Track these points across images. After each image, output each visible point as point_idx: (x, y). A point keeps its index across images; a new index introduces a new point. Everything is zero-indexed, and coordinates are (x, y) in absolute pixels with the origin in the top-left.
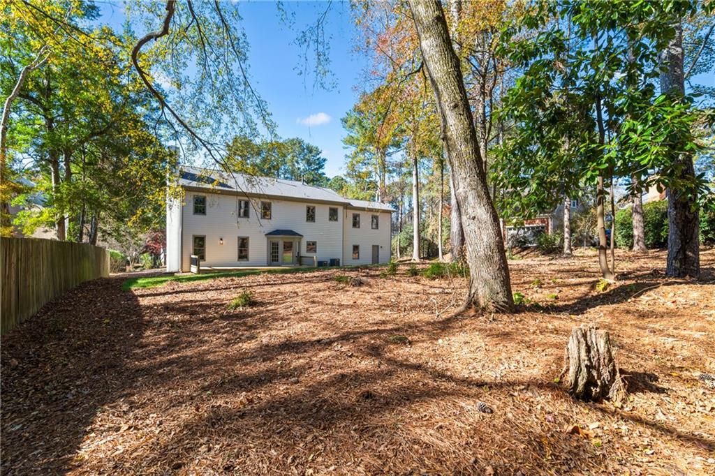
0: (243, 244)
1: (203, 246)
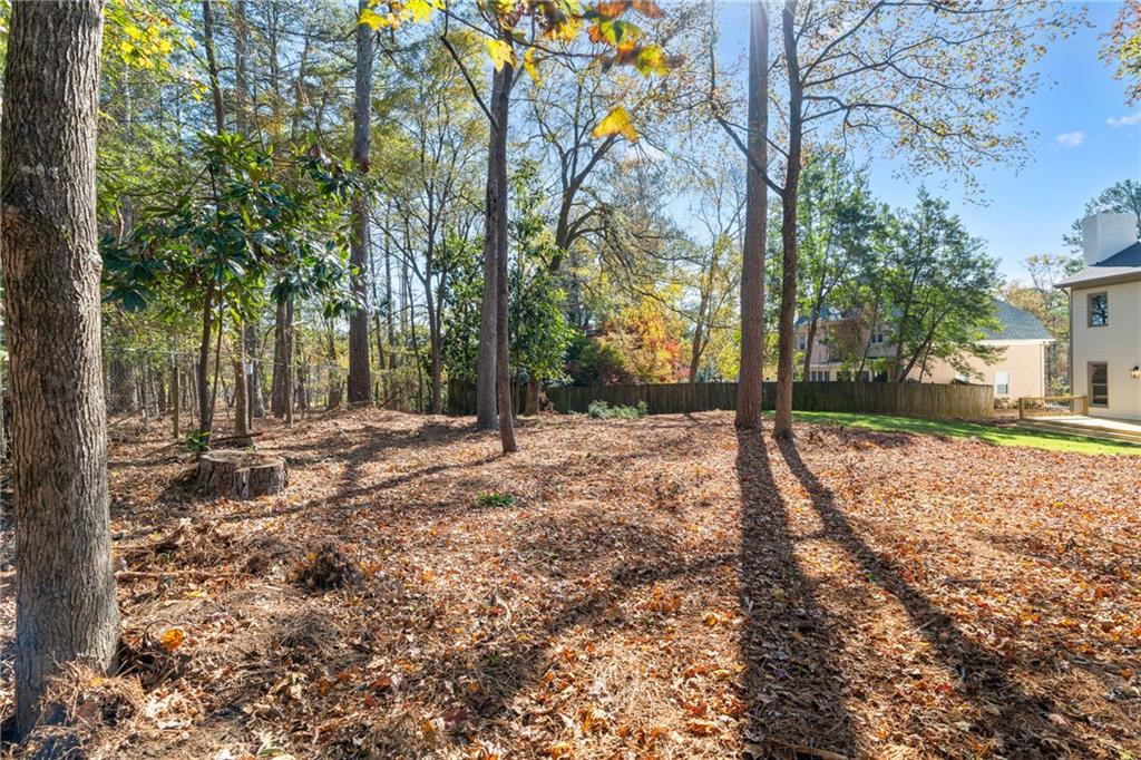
1: (1105, 381)
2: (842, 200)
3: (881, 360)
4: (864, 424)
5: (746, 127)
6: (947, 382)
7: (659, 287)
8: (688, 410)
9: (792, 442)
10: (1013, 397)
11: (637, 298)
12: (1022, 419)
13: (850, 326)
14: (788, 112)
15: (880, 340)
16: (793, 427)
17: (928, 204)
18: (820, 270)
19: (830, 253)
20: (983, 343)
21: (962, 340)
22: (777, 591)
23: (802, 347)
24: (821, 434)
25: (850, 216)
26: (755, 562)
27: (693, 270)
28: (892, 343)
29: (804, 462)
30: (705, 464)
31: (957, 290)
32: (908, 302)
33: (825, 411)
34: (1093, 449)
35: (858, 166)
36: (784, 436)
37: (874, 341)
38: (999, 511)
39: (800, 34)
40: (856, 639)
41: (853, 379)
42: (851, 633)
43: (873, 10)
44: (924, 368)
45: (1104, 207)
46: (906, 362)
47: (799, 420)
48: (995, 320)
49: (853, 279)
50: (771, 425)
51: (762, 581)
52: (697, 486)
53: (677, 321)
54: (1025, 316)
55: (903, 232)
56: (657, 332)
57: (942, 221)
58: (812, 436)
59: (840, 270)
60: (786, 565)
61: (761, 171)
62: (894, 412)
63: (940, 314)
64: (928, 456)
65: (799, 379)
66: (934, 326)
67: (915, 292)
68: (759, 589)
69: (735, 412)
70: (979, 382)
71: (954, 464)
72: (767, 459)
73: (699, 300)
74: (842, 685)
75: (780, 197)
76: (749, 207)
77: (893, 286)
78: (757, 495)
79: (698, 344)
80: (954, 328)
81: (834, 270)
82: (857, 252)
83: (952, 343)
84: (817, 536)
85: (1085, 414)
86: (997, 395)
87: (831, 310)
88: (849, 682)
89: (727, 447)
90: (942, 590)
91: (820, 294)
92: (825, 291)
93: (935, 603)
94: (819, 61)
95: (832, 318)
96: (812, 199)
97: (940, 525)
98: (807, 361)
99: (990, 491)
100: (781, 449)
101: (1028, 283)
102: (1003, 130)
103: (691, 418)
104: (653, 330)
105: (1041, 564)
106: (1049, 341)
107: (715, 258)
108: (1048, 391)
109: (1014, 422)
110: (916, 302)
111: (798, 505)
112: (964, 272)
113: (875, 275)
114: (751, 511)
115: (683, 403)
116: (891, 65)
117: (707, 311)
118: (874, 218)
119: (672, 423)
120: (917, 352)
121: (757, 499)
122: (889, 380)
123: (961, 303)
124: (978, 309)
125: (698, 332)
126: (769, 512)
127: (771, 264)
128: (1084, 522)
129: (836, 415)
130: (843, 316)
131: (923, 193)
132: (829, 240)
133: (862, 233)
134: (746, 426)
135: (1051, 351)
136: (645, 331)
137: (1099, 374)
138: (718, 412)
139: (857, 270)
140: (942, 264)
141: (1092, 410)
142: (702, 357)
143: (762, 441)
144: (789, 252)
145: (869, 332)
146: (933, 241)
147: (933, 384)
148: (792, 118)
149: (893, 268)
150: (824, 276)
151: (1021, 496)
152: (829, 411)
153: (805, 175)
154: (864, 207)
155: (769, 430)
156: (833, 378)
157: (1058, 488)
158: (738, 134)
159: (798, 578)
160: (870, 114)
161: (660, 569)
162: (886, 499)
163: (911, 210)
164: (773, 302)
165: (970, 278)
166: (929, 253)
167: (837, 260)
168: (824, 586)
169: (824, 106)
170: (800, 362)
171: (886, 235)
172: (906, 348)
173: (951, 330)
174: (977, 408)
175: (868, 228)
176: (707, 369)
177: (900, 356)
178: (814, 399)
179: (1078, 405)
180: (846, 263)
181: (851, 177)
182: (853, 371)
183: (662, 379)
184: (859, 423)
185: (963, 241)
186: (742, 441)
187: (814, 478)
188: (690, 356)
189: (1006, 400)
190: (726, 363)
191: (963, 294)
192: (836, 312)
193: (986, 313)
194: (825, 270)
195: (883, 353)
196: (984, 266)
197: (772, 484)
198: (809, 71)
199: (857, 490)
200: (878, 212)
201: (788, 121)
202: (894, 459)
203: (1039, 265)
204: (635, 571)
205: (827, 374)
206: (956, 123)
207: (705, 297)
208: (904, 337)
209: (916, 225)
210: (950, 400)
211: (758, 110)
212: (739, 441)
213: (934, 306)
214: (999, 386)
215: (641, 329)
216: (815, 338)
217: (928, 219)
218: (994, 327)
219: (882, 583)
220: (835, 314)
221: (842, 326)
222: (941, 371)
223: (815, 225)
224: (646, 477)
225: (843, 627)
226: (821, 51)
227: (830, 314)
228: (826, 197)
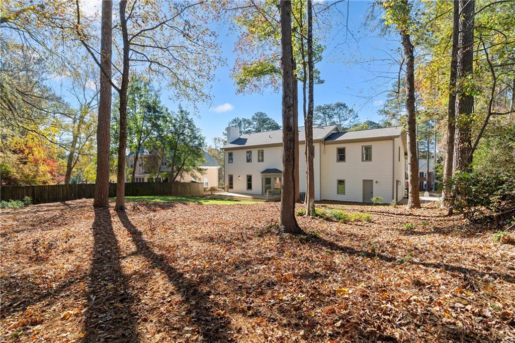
0: (249, 179)
1: (232, 181)
2: (149, 102)
3: (165, 173)
4: (158, 200)
5: (100, 52)
6: (189, 182)
7: (42, 128)
8: (63, 199)
9: (125, 212)
10: (209, 187)
11: (24, 133)
12: (212, 195)
13: (153, 158)
14: (122, 53)
15: (165, 165)
16: (126, 204)
17: (182, 111)
18: (139, 132)
19: (144, 124)
20: (201, 167)
21: (194, 166)
22: (110, 286)
23: (132, 166)
24: (138, 206)
25: (152, 109)
26: (99, 275)
27: (68, 121)
28: (169, 166)
29: (130, 221)
30: (72, 229)
31: (192, 147)
32: (176, 150)
33: (142, 196)
34: (229, 203)
35: (156, 89)
36: (120, 209)
37: (163, 165)
38: (203, 228)
39: (128, 18)
40: (147, 295)
41: (154, 181)
42: (145, 294)
43: (160, 24)
44: (181, 176)
45: (233, 125)
46: (175, 174)
47: (129, 201)
48: (204, 159)
49: (154, 137)
50: (114, 204)
51: (102, 283)
52: (66, 242)
53: (56, 149)
54: (213, 158)
55: (174, 121)
56: (40, 154)
57: (187, 119)
58: (134, 208)
59: (148, 133)
60: (116, 271)
61: (107, 77)
62: (170, 194)
63: (187, 155)
64: (182, 211)
65: (130, 181)
66: (185, 160)
67: (178, 146)
68: (100, 288)
69: (93, 199)
70: (199, 182)
71: (190, 213)
72: (111, 221)
73: (71, 138)
74: (138, 319)
75: (118, 93)
76: (101, 94)
77: (170, 142)
78: (104, 240)
79: (71, 163)
80: (191, 161)
81: (146, 132)
82: (155, 126)
83: (191, 167)
84: (133, 254)
85: (228, 192)
86: (205, 186)
87: (145, 150)
88: (141, 316)
89: (89, 217)
90: (182, 263)
91: (140, 142)
92: (141, 141)
93: (179, 269)
94: (137, 35)
95: (145, 154)
96: (136, 98)
97: (183, 238)
98: (133, 173)
99: (201, 221)
100: (119, 216)
101: (214, 147)
102: (205, 91)
103: (66, 204)
104: (36, 153)
105: (213, 244)
106: (219, 167)
107: (82, 117)
108: (219, 184)
109: (209, 195)
110: (178, 150)
111: (125, 241)
112: (194, 140)
113: (162, 137)
114: (99, 250)
115: (61, 196)
116: (168, 50)
117: (77, 145)
118: (162, 113)
119: (50, 208)
120: (179, 170)
121: (103, 243)
122: (169, 181)
123: (193, 152)
124: (198, 155)
125: (71, 157)
126: (110, 248)
127: (114, 125)
128: (225, 227)
129: (147, 197)
130: (150, 153)
131: (180, 107)
132: (143, 119)
133: (157, 118)
134: (100, 206)
135: (220, 170)
136: (29, 153)
137: (231, 179)
138: (84, 199)
139: (156, 134)
140: (187, 136)
141: (230, 190)
142: (74, 170)
143: (109, 213)
144: (123, 120)
145: (161, 161)
146: (184, 127)
147: (185, 183)
148: (124, 56)
149: (170, 135)
150: (141, 135)
151: (209, 222)
152: (144, 195)
153: (132, 86)
154: (158, 107)
155: (113, 207)
156: (146, 181)
157: (220, 217)
158: (94, 54)
159: (122, 276)
160: (160, 68)
161: (32, 298)
162: (164, 231)
163: (176, 113)
164: (116, 144)
165: (196, 143)
166: (183, 131)
167: (147, 128)
168: (134, 276)
169: (139, 57)
170: (130, 173)
171: (167, 121)
172: (175, 168)
173: (190, 162)
174: (199, 191)
175: (160, 116)
176: (78, 176)
177: (173, 171)
178: (137, 190)
179: (226, 189)
180: (151, 130)
181: (153, 93)
182: (154, 177)
183: (44, 182)
184: (156, 200)
185: (194, 129)
186: (97, 214)
187: (134, 227)
188: (66, 169)
189: (207, 188)
190: (89, 173)
191: (194, 148)
192: (147, 151)
193: (201, 156)
194: (142, 131)
195: (166, 170)
196: (201, 139)
197: (113, 234)
198: (133, 37)
199: (153, 230)
200: (164, 110)
201: (122, 57)
202: (169, 214)
203: (217, 141)
204: (11, 305)
205: (143, 179)
206: (191, 83)
207: (76, 137)
208: (174, 164)
209: (178, 119)
210: (190, 189)
211: (107, 46)
212: (96, 214)
213: (185, 152)
214: (206, 183)
215: (27, 151)
216: (137, 162)
217: (182, 117)
218: (203, 161)
219: (160, 267)
220: (146, 152)
221: (149, 158)
222: (187, 178)
223: (138, 111)
224: (27, 243)
225: (141, 292)
226: (139, 31)
227: (144, 152)
228: (143, 99)
